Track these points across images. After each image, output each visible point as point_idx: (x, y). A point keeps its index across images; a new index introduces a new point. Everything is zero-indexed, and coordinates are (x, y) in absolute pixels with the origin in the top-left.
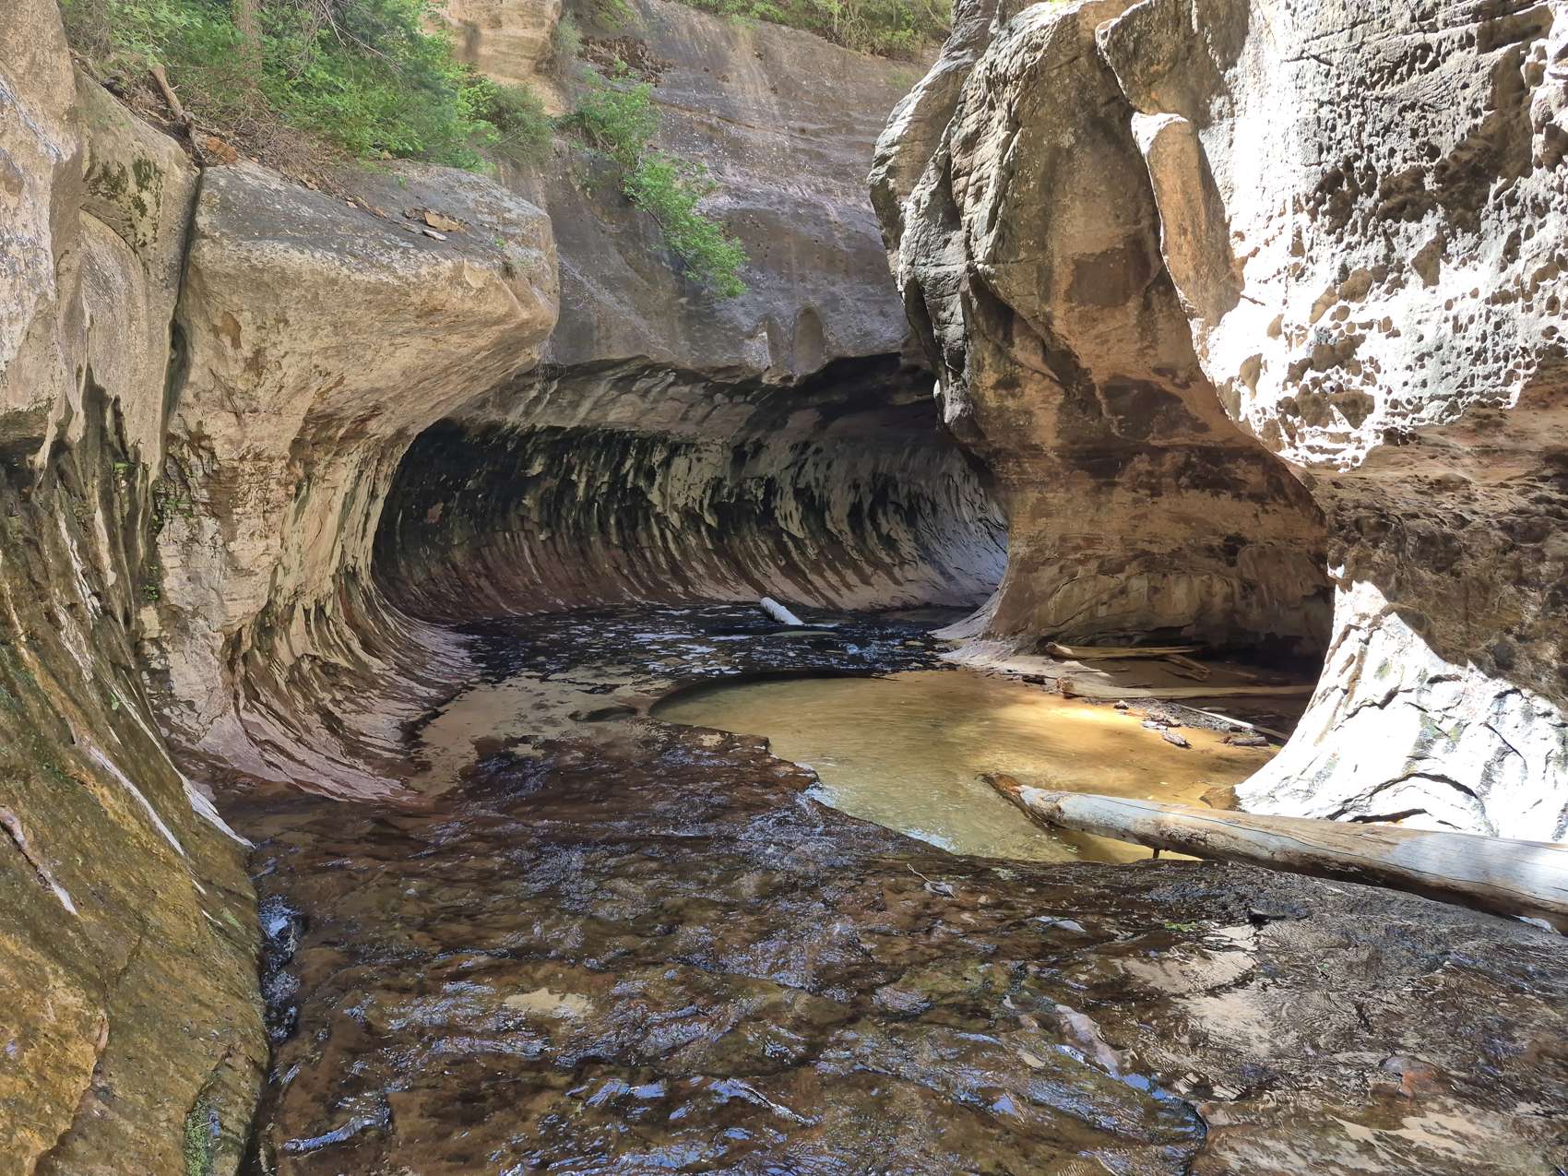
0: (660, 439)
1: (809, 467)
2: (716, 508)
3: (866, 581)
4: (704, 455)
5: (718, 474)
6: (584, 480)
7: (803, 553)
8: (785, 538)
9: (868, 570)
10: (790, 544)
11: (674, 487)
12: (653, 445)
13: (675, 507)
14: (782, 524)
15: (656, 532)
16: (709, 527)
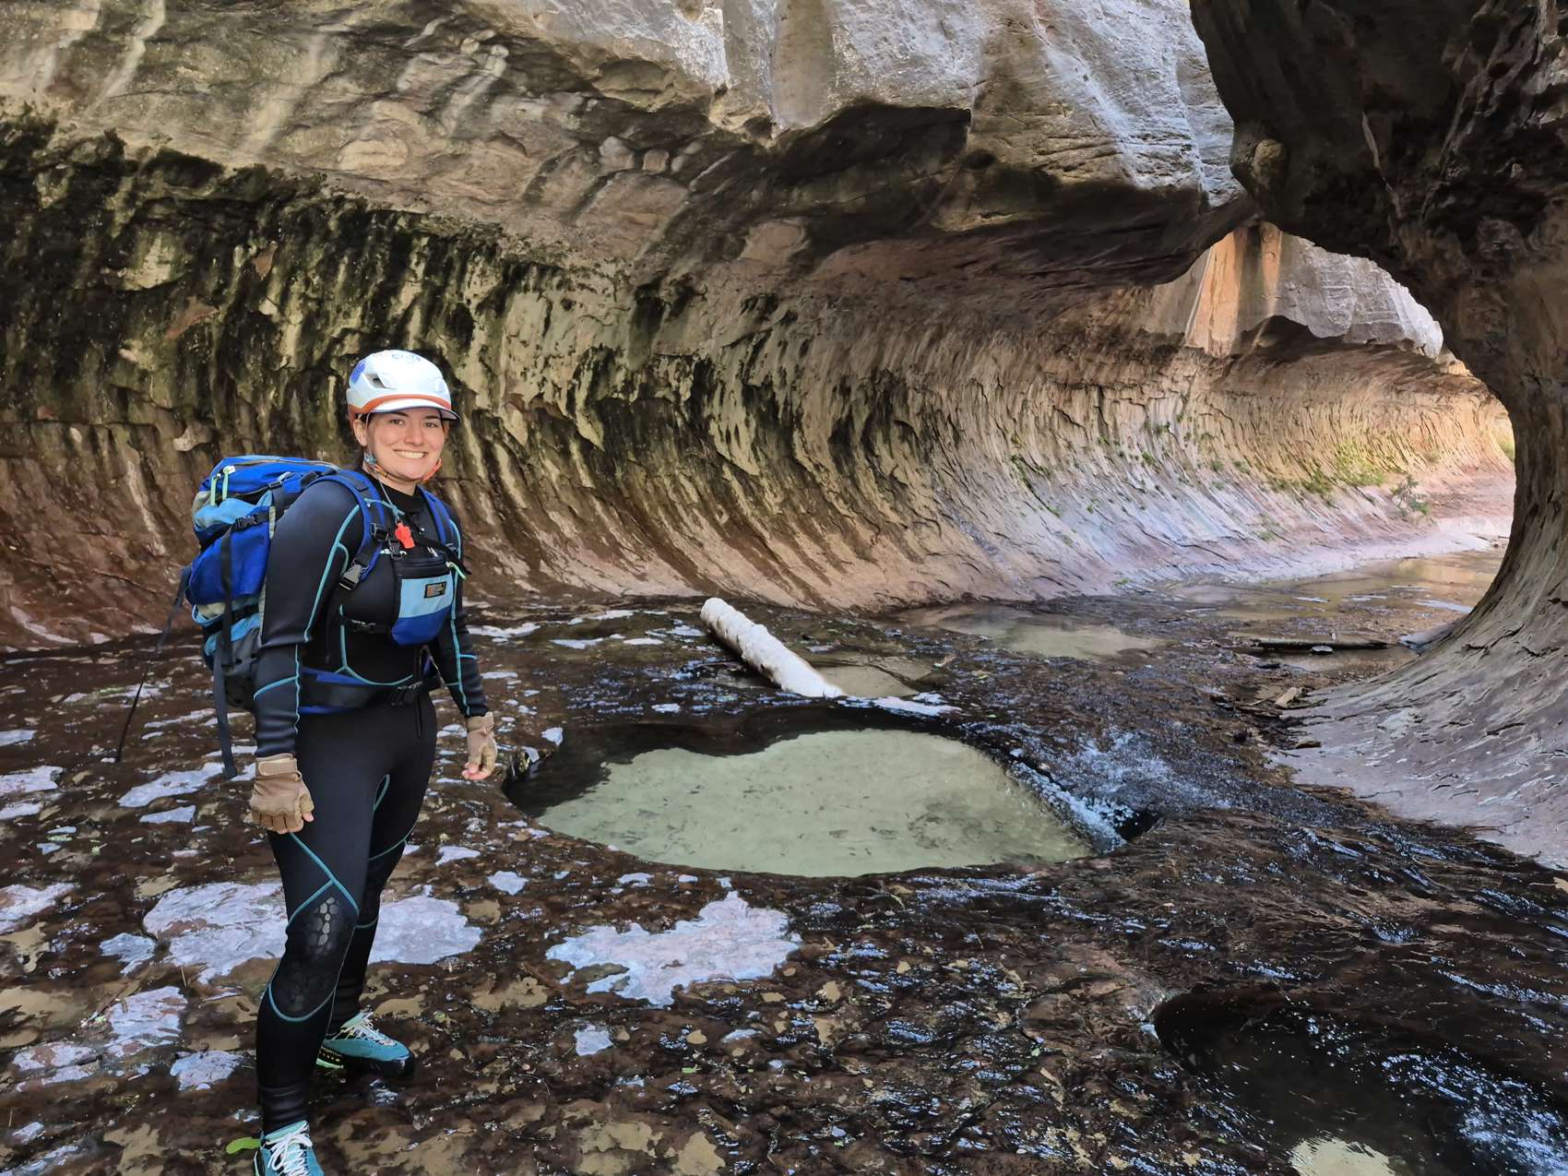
0: (481, 244)
1: (770, 345)
2: (602, 409)
3: (863, 554)
4: (578, 296)
5: (606, 340)
6: (296, 318)
7: (758, 503)
8: (728, 474)
9: (865, 534)
10: (736, 486)
11: (513, 359)
12: (465, 257)
13: (515, 401)
14: (722, 448)
15: (474, 448)
16: (586, 446)
